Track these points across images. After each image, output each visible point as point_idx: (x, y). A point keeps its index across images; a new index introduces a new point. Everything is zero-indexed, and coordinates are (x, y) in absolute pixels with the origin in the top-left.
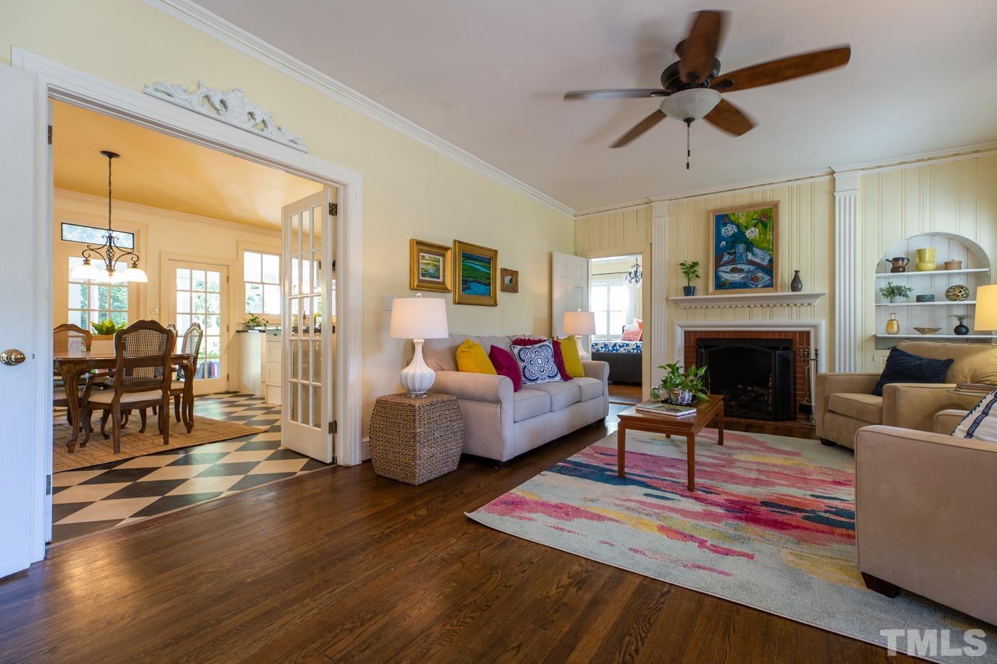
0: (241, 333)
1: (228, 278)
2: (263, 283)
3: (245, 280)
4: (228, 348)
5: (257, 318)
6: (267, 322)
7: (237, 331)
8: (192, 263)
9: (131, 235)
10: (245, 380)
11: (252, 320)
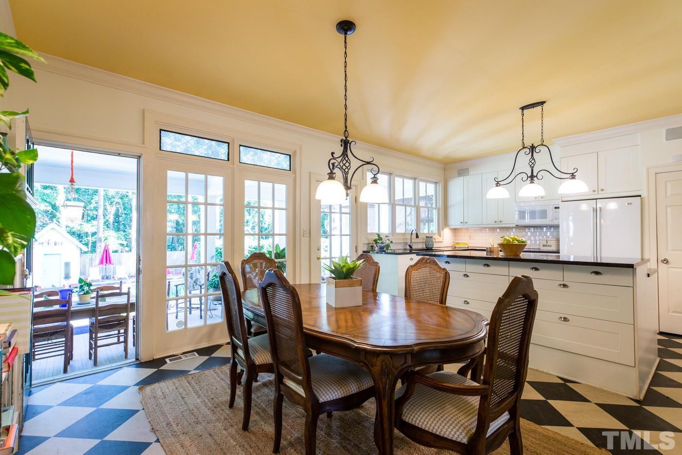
1: (356, 198)
7: (364, 252)
9: (288, 157)
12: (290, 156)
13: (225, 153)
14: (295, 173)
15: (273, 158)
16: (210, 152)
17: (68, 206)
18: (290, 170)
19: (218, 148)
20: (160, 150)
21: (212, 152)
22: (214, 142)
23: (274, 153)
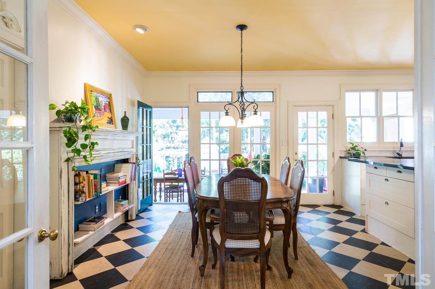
0: (343, 159)
1: (333, 114)
2: (361, 117)
3: (346, 115)
4: (333, 170)
5: (356, 146)
6: (366, 150)
7: (340, 157)
8: (308, 107)
9: (272, 93)
10: (347, 199)
11: (353, 148)
12: (273, 92)
13: (230, 98)
14: (276, 103)
15: (260, 96)
16: (222, 99)
17: (180, 130)
18: (273, 102)
19: (226, 96)
20: (198, 102)
21: (223, 99)
22: (224, 93)
23: (261, 93)
